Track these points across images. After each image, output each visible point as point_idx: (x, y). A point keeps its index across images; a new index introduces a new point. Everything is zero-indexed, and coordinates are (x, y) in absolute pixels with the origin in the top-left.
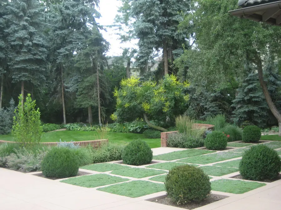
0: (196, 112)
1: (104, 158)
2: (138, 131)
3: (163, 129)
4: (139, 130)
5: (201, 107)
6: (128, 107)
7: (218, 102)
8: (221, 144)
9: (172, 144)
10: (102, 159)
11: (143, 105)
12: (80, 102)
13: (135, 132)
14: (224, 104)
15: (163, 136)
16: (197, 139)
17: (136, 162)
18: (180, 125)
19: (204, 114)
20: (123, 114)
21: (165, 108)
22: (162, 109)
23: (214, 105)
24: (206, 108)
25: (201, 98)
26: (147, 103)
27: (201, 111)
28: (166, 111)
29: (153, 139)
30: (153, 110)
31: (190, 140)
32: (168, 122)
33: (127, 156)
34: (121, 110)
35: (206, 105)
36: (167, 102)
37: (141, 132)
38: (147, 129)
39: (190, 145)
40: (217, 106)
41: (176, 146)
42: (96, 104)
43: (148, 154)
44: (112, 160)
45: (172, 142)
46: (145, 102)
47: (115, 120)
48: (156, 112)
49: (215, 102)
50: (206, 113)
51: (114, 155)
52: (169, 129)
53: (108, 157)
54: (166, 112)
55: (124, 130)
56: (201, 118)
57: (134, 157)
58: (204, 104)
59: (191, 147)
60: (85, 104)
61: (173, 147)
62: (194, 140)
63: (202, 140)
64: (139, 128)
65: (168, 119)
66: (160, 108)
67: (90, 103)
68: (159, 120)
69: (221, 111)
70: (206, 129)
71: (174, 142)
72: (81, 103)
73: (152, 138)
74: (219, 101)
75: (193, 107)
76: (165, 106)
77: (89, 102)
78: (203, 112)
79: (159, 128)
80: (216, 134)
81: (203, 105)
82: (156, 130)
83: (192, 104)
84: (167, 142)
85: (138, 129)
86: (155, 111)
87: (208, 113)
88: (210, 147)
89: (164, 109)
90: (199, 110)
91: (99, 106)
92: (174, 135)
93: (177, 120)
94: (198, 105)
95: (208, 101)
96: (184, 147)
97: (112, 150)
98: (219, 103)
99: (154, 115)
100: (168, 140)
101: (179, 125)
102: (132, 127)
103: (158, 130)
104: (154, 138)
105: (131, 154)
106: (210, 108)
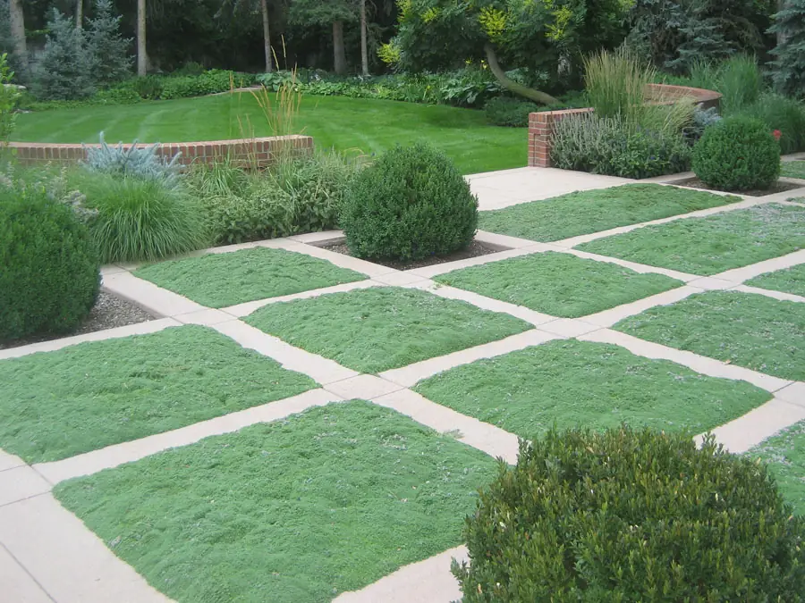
0: (653, 48)
1: (268, 223)
2: (468, 100)
3: (545, 97)
4: (471, 99)
5: (667, 32)
6: (435, 21)
7: (722, 19)
8: (758, 171)
9: (570, 157)
10: (259, 226)
11: (483, 17)
12: (304, 7)
13: (458, 101)
14: (741, 25)
15: (538, 126)
16: (663, 145)
17: (399, 248)
18: (602, 87)
19: (678, 55)
20: (418, 43)
21: (553, 27)
22: (544, 31)
23: (712, 27)
24: (684, 39)
25: (670, 5)
26: (498, 11)
27: (669, 45)
28: (556, 37)
29: (511, 130)
30: (513, 33)
31: (639, 148)
32: (563, 76)
33: (359, 220)
34: (411, 29)
35: (686, 27)
36: (561, 8)
37: (477, 105)
38: (496, 94)
39: (635, 166)
40: (719, 31)
41: (582, 165)
42: (351, 15)
43: (453, 212)
44: (308, 227)
45: (569, 151)
46: (492, 6)
47: (395, 63)
48: (523, 39)
49: (713, 20)
50: (682, 52)
51: (319, 207)
52: (565, 97)
53: (286, 218)
54: (558, 43)
55: (428, 95)
56: (667, 66)
57: (389, 227)
58: (679, 24)
59: (639, 173)
60: (320, 14)
61: (572, 169)
62: (653, 146)
63: (680, 148)
64: (474, 90)
65: (563, 64)
66: (538, 29)
67: (334, 11)
68: (533, 67)
69: (730, 46)
70: (696, 104)
71: (577, 149)
72: (308, 11)
73: (510, 125)
74: (725, 17)
75: (643, 31)
76: (554, 23)
77: (332, 7)
78: (675, 49)
79: (534, 93)
80: (742, 129)
81: (677, 27)
82: (523, 98)
83: (640, 21)
84: (548, 150)
85: (470, 94)
86: (522, 36)
87: (690, 52)
88: (714, 179)
89: (550, 31)
90: (663, 42)
91: (363, 21)
92: (577, 123)
93: (591, 67)
94: (660, 24)
95: (689, 15)
96: (612, 171)
97: (310, 183)
98: (726, 21)
99: (517, 50)
100: (552, 143)
101: (597, 86)
102: (450, 86)
103: (529, 100)
104: (514, 126)
105: (376, 213)
106: (695, 37)
